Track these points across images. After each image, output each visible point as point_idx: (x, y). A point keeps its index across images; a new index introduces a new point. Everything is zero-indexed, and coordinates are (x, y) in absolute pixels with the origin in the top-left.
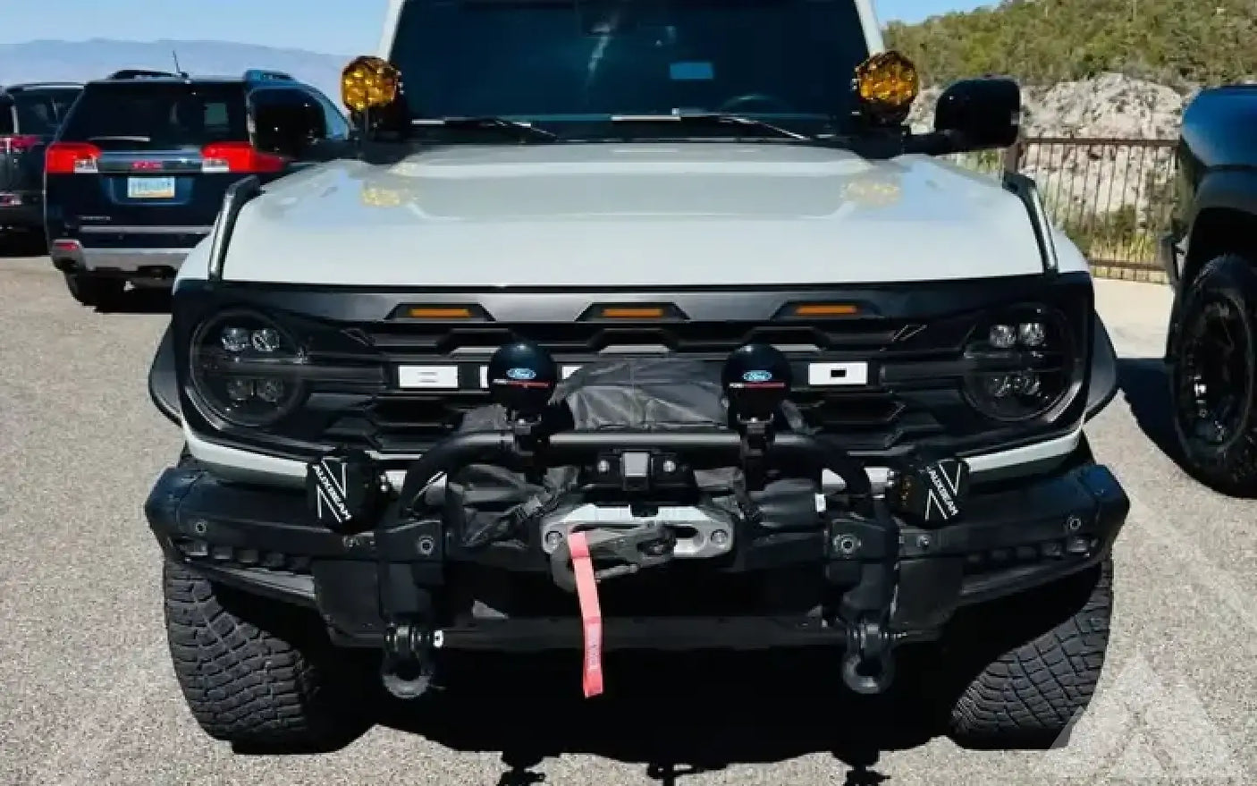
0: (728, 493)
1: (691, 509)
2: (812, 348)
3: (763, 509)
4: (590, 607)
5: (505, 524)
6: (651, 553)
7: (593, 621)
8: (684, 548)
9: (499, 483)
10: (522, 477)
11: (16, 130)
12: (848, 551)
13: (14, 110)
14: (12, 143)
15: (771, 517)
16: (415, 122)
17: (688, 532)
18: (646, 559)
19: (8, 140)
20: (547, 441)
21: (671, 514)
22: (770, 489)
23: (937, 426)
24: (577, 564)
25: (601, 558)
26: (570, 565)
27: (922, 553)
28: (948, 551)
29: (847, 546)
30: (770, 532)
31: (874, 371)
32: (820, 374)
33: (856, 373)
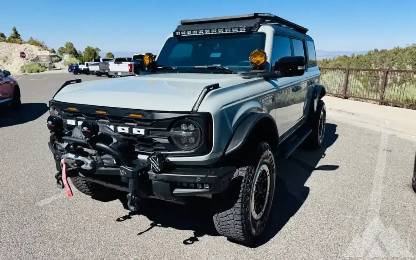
0: (95, 155)
1: (84, 157)
2: (136, 125)
3: (104, 161)
4: (64, 176)
8: (83, 167)
15: (106, 163)
16: (159, 67)
17: (84, 163)
21: (80, 158)
22: (105, 156)
25: (67, 166)
26: (62, 165)
27: (155, 179)
28: (162, 180)
29: (123, 173)
30: (106, 167)
31: (147, 132)
32: (135, 131)
33: (142, 132)
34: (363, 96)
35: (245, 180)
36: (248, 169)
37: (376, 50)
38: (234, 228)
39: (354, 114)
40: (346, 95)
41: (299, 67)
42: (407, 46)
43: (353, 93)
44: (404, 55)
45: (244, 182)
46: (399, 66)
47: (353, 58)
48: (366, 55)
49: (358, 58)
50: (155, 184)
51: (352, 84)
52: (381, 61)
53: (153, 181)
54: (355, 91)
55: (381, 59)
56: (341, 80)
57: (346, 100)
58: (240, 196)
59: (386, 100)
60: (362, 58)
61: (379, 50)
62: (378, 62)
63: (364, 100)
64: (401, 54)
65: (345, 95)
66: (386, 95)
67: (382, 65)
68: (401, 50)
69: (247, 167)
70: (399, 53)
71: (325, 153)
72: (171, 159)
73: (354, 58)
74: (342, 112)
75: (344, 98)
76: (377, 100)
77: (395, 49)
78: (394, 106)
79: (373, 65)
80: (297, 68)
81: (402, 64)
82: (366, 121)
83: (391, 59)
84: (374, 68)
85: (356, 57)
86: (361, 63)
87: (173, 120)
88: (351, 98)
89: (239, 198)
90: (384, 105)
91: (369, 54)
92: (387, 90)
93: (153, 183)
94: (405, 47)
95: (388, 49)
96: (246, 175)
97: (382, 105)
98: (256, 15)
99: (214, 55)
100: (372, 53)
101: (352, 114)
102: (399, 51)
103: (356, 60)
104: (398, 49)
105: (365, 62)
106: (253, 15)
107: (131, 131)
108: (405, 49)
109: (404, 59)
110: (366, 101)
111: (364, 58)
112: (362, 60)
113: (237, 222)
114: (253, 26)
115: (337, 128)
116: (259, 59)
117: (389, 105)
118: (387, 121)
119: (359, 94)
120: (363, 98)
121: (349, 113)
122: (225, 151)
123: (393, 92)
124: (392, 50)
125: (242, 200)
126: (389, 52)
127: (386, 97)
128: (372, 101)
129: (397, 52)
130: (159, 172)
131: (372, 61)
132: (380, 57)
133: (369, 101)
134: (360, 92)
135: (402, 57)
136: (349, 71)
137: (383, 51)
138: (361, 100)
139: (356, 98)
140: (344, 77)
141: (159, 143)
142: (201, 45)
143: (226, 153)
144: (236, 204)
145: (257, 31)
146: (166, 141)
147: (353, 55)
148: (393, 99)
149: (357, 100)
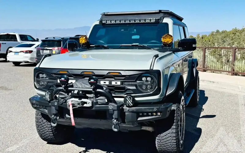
0: (93, 98)
1: (86, 99)
2: (113, 79)
3: (98, 101)
4: (71, 112)
5: (65, 101)
6: (80, 105)
7: (71, 114)
8: (85, 105)
9: (64, 95)
10: (67, 94)
11: (62, 46)
12: (111, 108)
13: (62, 42)
14: (61, 49)
15: (100, 102)
17: (86, 103)
18: (79, 106)
19: (60, 48)
20: (68, 89)
21: (83, 100)
22: (99, 98)
23: (132, 92)
24: (70, 106)
25: (73, 105)
26: (69, 106)
27: (128, 111)
28: (133, 112)
29: (111, 107)
30: (99, 104)
31: (122, 83)
32: (113, 83)
33: (119, 83)
34: (218, 69)
35: (176, 112)
36: (177, 105)
37: (218, 31)
38: (171, 142)
39: (215, 82)
40: (205, 69)
41: (193, 45)
42: (243, 28)
43: (210, 66)
44: (241, 35)
45: (176, 113)
46: (238, 45)
47: (198, 38)
48: (209, 36)
49: (202, 38)
50: (128, 115)
51: (208, 59)
52: (222, 41)
53: (126, 113)
54: (212, 65)
55: (222, 39)
56: (200, 56)
57: (205, 72)
58: (175, 121)
59: (236, 71)
60: (206, 38)
61: (220, 31)
62: (220, 41)
63: (219, 72)
64: (239, 34)
65: (203, 69)
66: (236, 67)
67: (224, 44)
68: (238, 30)
69: (176, 104)
70: (237, 34)
71: (203, 108)
72: (137, 99)
73: (200, 38)
74: (205, 81)
75: (203, 70)
76: (229, 72)
77: (233, 30)
78: (243, 76)
79: (216, 44)
80: (192, 46)
81: (240, 43)
82: (225, 87)
83: (231, 39)
84: (217, 46)
85: (201, 37)
86: (205, 42)
87: (139, 75)
88: (208, 71)
89: (174, 122)
90: (235, 75)
91: (212, 34)
92: (236, 63)
93: (126, 114)
94: (242, 28)
95: (228, 31)
96: (177, 109)
97: (233, 75)
98: (160, 12)
99: (134, 37)
100: (214, 33)
101: (213, 82)
102: (237, 32)
103: (201, 40)
104: (236, 30)
105: (209, 41)
106: (158, 11)
107: (110, 83)
108: (241, 30)
109: (241, 39)
110: (220, 73)
111: (208, 38)
112: (207, 40)
113: (173, 138)
114: (159, 18)
115: (205, 92)
116: (168, 40)
117: (239, 75)
118: (240, 87)
119: (215, 67)
120: (218, 71)
121: (211, 82)
122: (166, 94)
123: (241, 65)
124: (231, 31)
125: (176, 124)
126: (228, 32)
127: (236, 69)
128: (225, 73)
129: (236, 32)
130: (132, 107)
131: (215, 41)
132: (222, 37)
133: (223, 72)
134: (216, 66)
135: (239, 37)
136: (205, 49)
137: (223, 32)
138: (217, 72)
139: (213, 71)
140: (201, 54)
141: (130, 89)
142: (123, 30)
143: (167, 95)
144: (172, 126)
145: (162, 22)
146: (134, 88)
147: (199, 36)
148: (241, 70)
149: (214, 72)
